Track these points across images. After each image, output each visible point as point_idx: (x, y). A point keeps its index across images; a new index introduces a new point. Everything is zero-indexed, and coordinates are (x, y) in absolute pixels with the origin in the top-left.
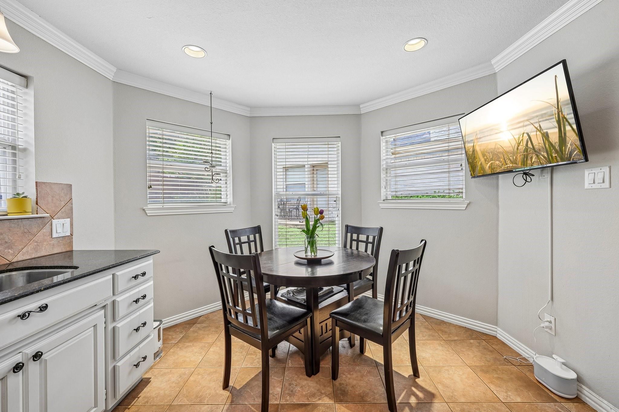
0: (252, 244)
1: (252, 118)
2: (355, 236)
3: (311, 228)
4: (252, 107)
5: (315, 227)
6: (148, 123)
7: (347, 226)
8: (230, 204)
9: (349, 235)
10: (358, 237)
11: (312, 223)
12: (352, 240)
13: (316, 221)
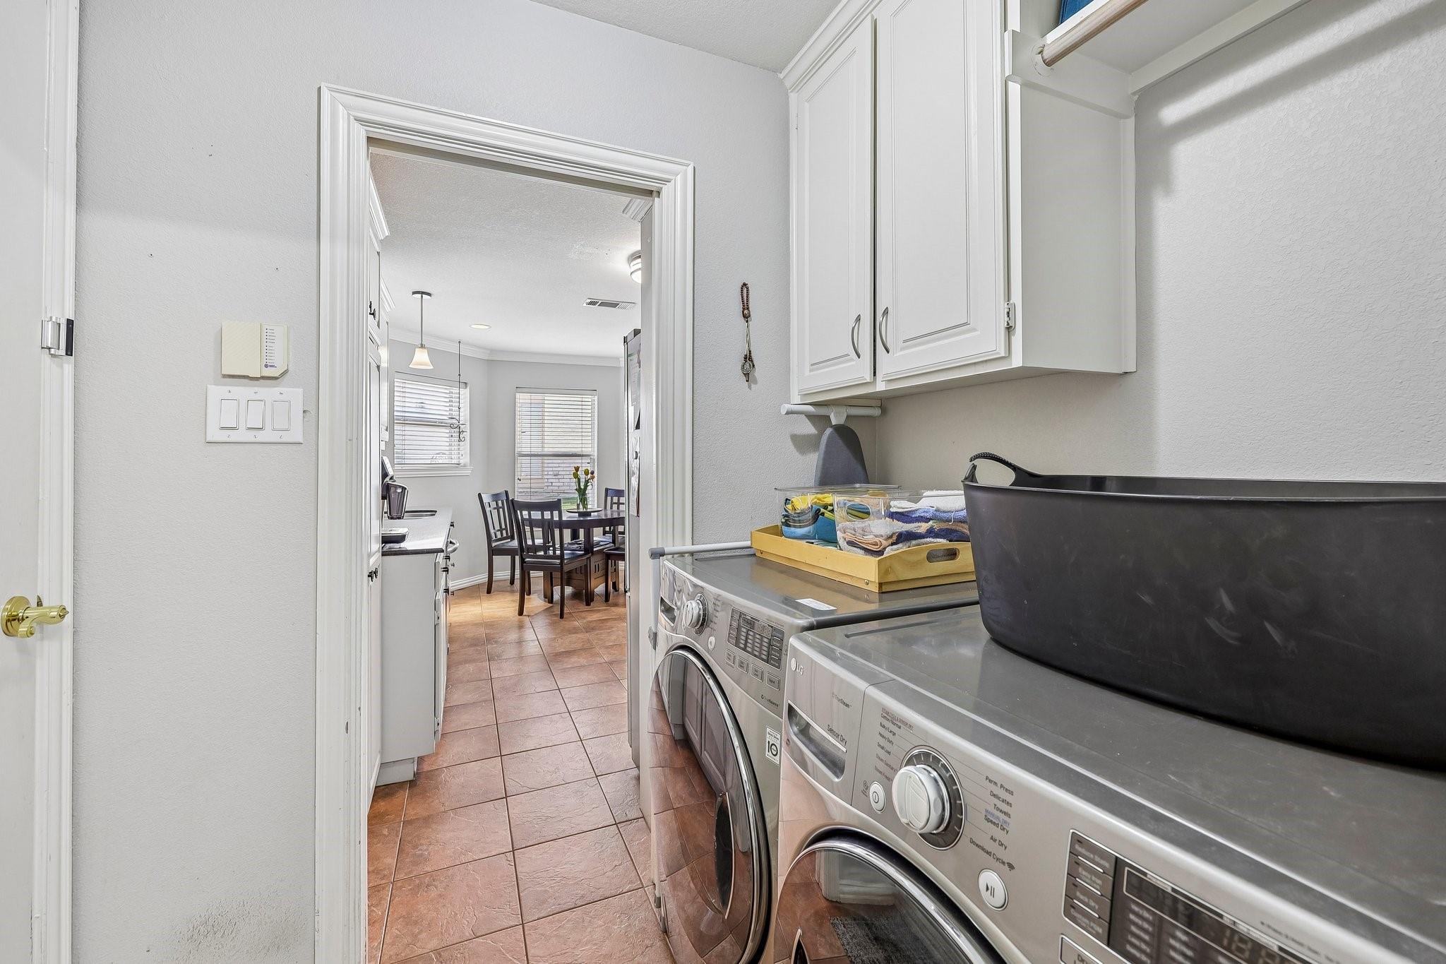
0: (501, 510)
1: (490, 362)
2: (615, 499)
3: (582, 487)
4: (492, 351)
5: (586, 486)
6: (396, 374)
7: (607, 490)
8: (465, 466)
9: (609, 498)
10: (619, 500)
11: (583, 481)
12: (612, 503)
13: (587, 482)
